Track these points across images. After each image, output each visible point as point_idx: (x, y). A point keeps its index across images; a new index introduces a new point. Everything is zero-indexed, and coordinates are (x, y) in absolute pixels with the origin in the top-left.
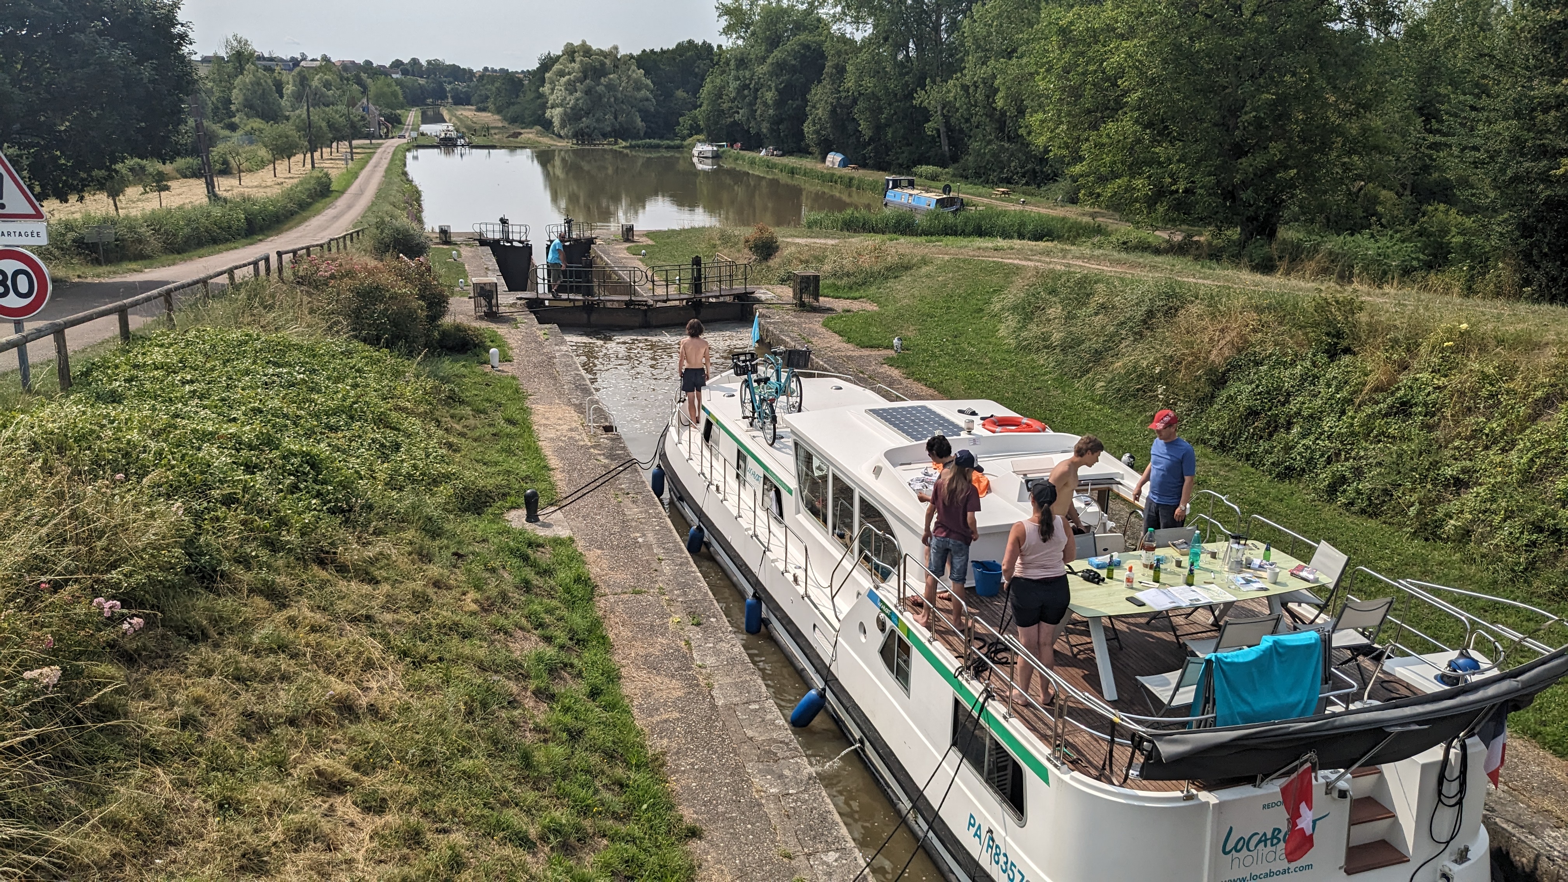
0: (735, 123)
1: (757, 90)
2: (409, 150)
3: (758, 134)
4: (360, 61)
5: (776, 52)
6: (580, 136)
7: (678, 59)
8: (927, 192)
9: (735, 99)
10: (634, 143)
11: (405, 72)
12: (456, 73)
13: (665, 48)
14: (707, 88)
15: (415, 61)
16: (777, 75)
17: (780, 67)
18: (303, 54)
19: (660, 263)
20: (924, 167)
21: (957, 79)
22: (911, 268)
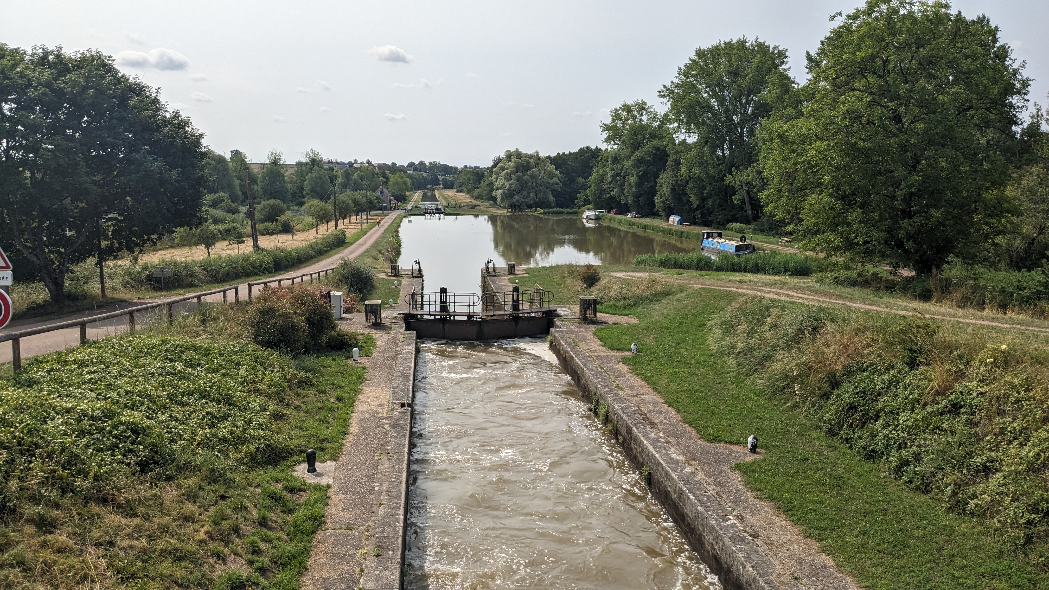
0: (611, 197)
1: (625, 177)
2: (405, 217)
3: (626, 204)
4: (389, 163)
5: (637, 153)
6: (513, 206)
7: (580, 158)
8: (730, 240)
9: (612, 182)
10: (546, 210)
11: (416, 169)
12: (447, 169)
13: (572, 152)
14: (594, 175)
15: (422, 163)
16: (638, 167)
17: (640, 161)
18: (356, 160)
19: (526, 289)
20: (734, 224)
21: (754, 167)
22: (670, 295)
